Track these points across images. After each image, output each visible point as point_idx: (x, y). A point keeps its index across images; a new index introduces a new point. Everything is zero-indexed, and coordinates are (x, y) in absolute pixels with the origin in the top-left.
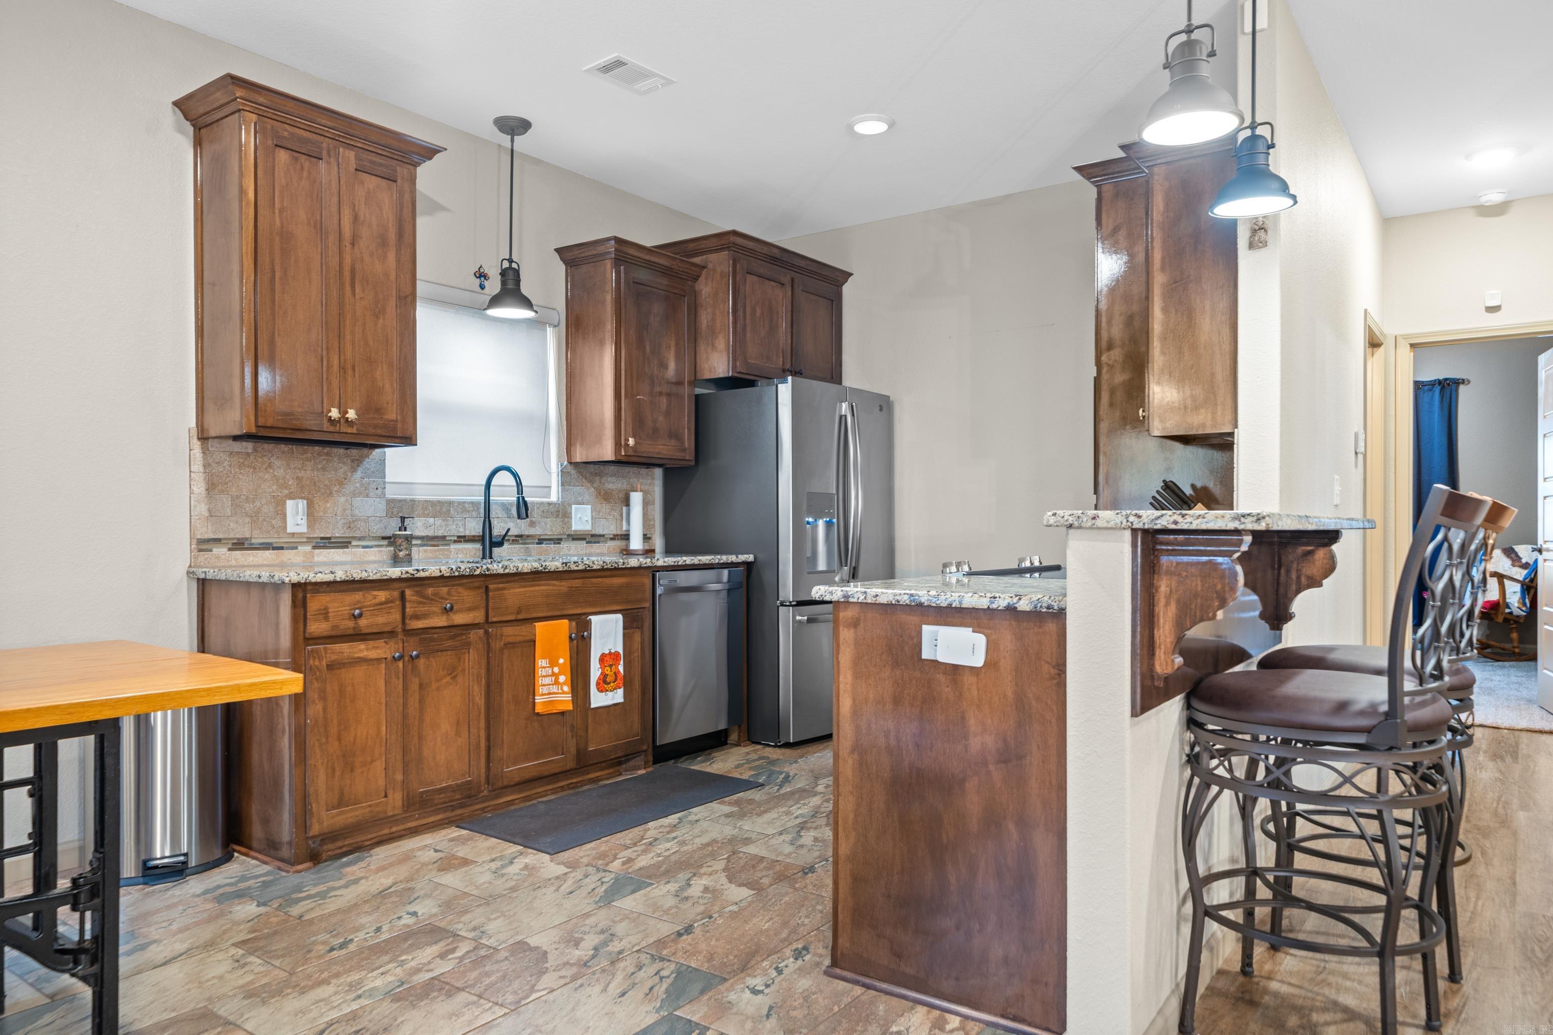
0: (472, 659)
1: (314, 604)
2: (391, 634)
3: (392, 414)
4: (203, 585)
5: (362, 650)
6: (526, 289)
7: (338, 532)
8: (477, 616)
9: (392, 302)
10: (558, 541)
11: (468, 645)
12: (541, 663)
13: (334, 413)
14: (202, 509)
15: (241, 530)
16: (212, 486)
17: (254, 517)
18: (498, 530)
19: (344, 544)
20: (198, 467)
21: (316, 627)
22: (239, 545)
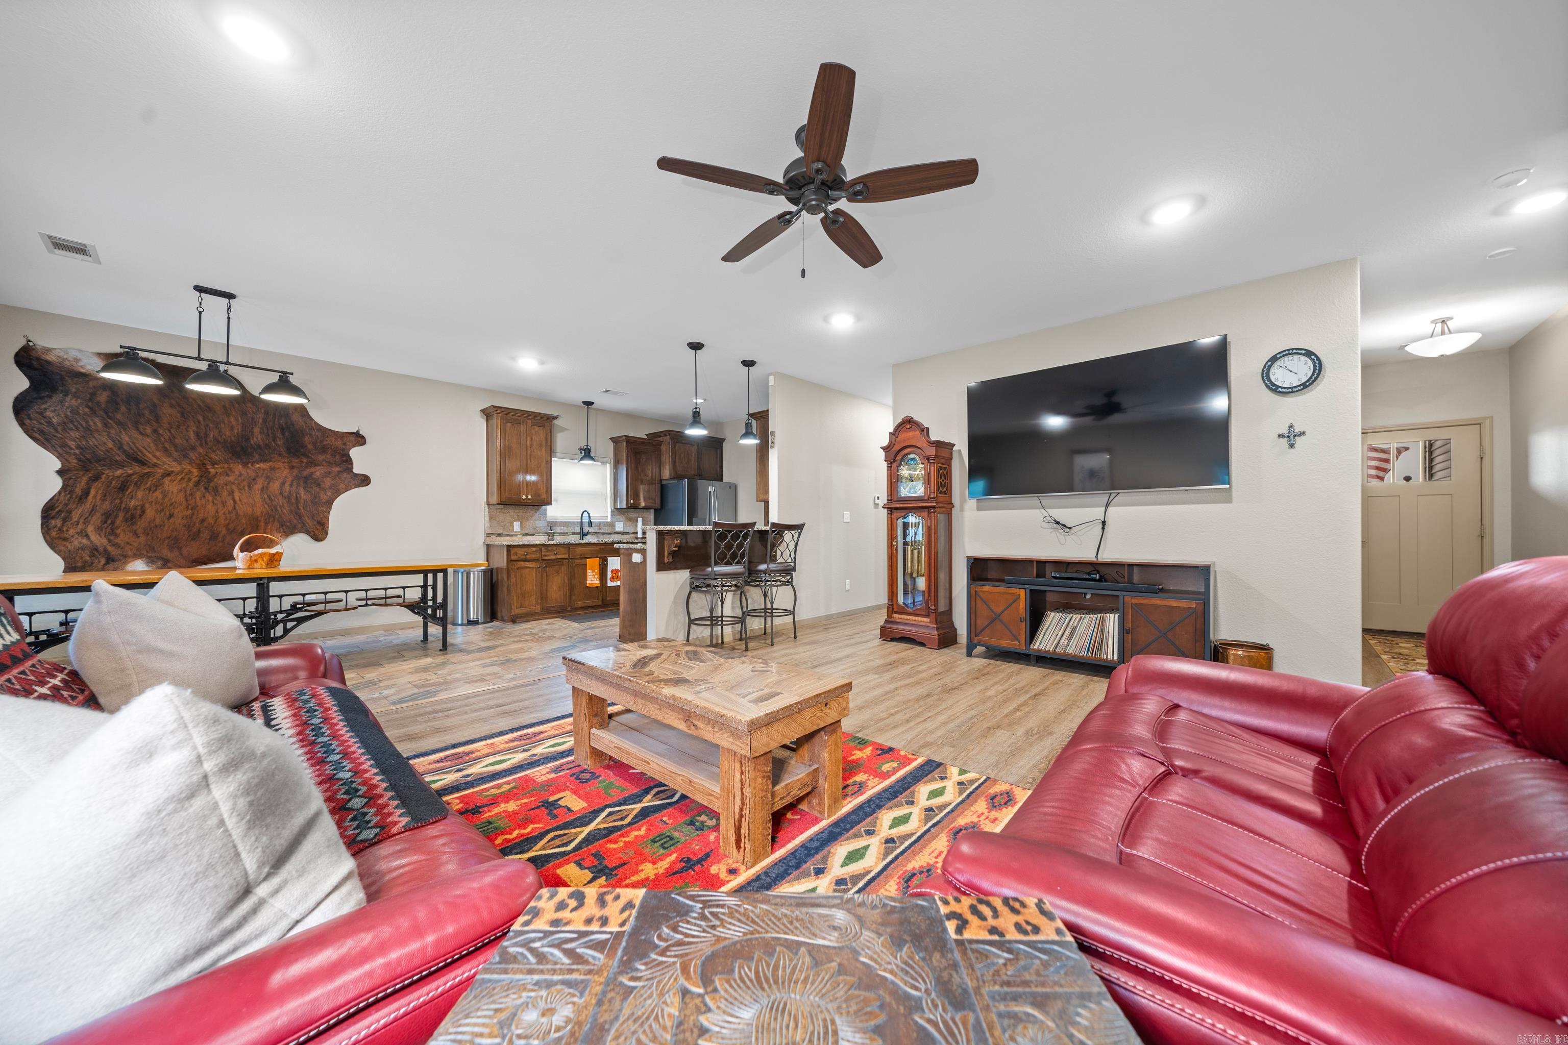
0: (564, 569)
1: (513, 551)
2: (538, 560)
3: (543, 496)
4: (488, 545)
5: (527, 564)
6: (592, 454)
7: (531, 531)
8: (567, 556)
9: (543, 464)
10: (610, 534)
11: (563, 565)
12: (589, 572)
13: (524, 497)
14: (488, 525)
15: (500, 531)
16: (491, 518)
17: (504, 527)
18: (586, 531)
19: (533, 535)
20: (487, 513)
21: (513, 557)
22: (499, 535)
